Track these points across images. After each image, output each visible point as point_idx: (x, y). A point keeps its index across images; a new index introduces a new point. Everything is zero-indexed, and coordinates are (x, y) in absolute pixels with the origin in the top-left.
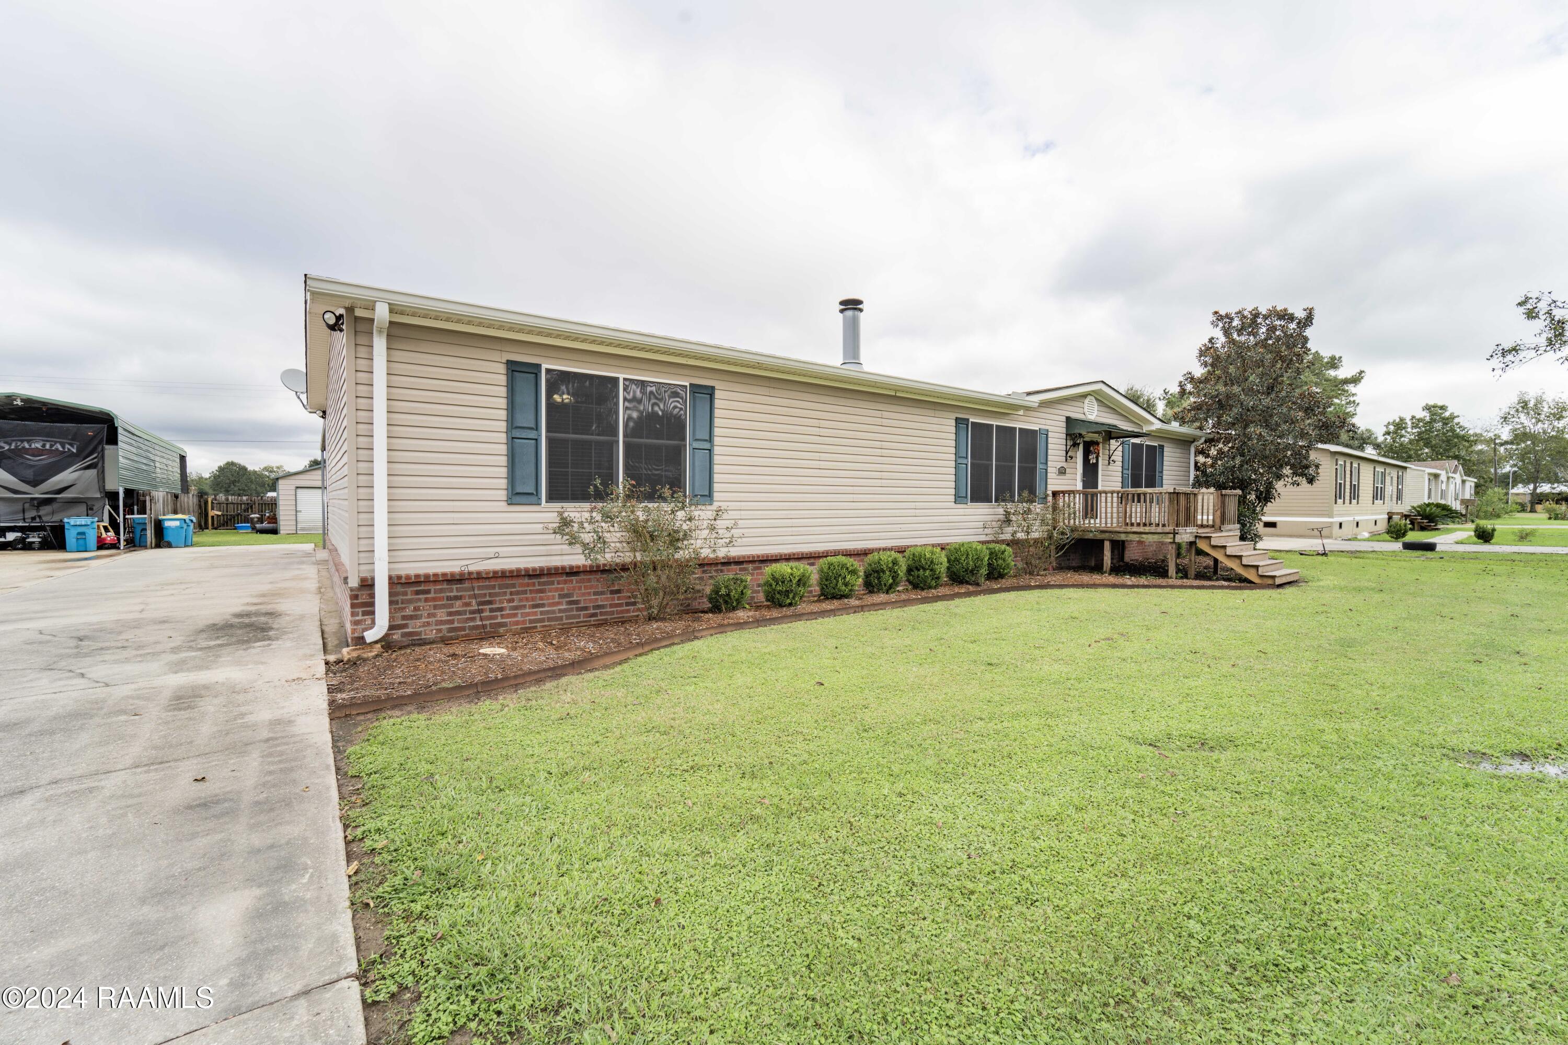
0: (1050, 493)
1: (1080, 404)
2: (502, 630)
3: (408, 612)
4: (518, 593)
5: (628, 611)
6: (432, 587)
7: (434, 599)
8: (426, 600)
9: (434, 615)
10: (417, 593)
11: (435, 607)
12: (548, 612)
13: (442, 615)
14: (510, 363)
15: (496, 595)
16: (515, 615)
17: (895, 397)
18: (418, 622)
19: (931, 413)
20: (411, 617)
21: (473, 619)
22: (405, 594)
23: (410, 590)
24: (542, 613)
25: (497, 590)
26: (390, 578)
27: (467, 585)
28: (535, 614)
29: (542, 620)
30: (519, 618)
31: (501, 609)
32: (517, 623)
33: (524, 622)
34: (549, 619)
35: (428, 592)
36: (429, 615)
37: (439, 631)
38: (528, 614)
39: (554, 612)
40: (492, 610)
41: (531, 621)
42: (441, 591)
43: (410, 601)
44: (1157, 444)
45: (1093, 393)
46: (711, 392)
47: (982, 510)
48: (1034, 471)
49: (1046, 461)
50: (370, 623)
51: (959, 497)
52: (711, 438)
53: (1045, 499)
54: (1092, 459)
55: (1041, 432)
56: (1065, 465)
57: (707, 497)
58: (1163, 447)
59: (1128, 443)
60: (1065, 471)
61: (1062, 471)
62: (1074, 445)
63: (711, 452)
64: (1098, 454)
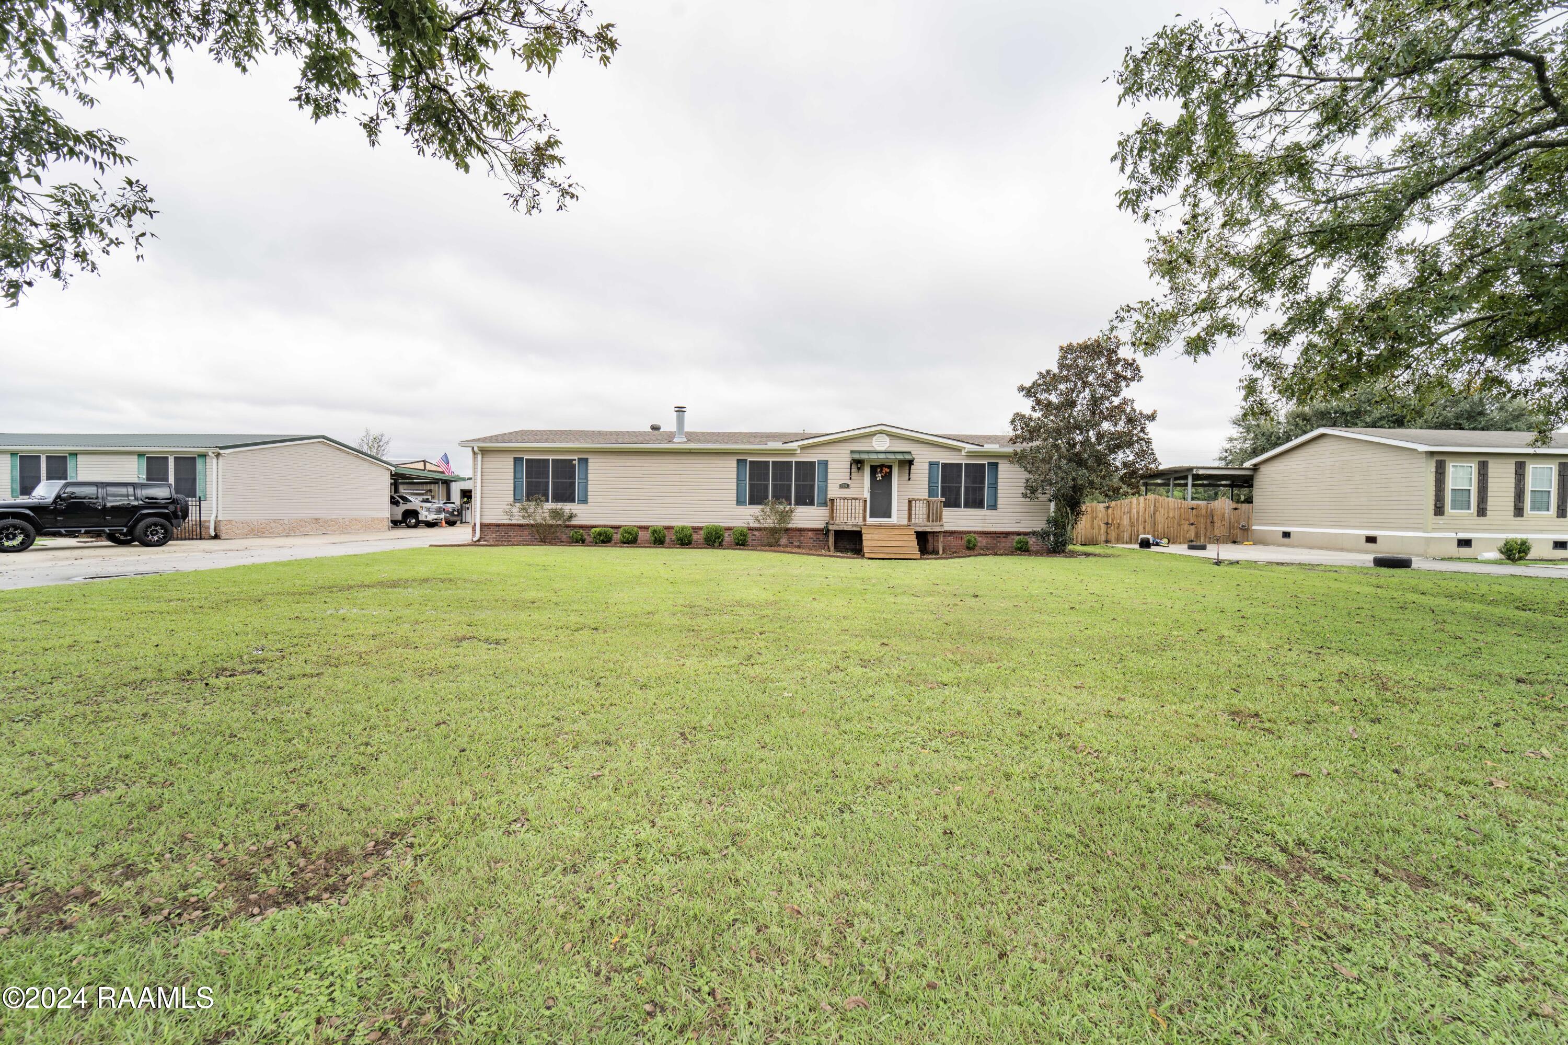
0: (828, 499)
1: (869, 441)
2: (511, 542)
3: (485, 534)
5: (557, 540)
6: (494, 527)
7: (494, 530)
8: (492, 530)
9: (494, 534)
10: (488, 528)
13: (496, 534)
14: (514, 458)
15: (509, 531)
16: (514, 538)
17: (690, 452)
18: (488, 537)
19: (718, 458)
20: (491, 533)
21: (502, 538)
23: (486, 527)
24: (523, 538)
26: (481, 523)
27: (501, 527)
29: (523, 540)
30: (516, 539)
32: (515, 541)
33: (517, 541)
34: (526, 540)
35: (492, 528)
37: (493, 540)
38: (519, 538)
40: (508, 536)
41: (520, 541)
42: (496, 528)
44: (985, 462)
45: (881, 432)
46: (586, 460)
47: (756, 509)
48: (813, 486)
49: (826, 480)
50: (474, 536)
51: (740, 502)
52: (586, 478)
53: (825, 504)
54: (879, 477)
55: (819, 462)
56: (849, 482)
57: (584, 501)
58: (997, 464)
59: (937, 463)
60: (848, 486)
61: (845, 486)
62: (859, 469)
63: (586, 483)
64: (890, 473)
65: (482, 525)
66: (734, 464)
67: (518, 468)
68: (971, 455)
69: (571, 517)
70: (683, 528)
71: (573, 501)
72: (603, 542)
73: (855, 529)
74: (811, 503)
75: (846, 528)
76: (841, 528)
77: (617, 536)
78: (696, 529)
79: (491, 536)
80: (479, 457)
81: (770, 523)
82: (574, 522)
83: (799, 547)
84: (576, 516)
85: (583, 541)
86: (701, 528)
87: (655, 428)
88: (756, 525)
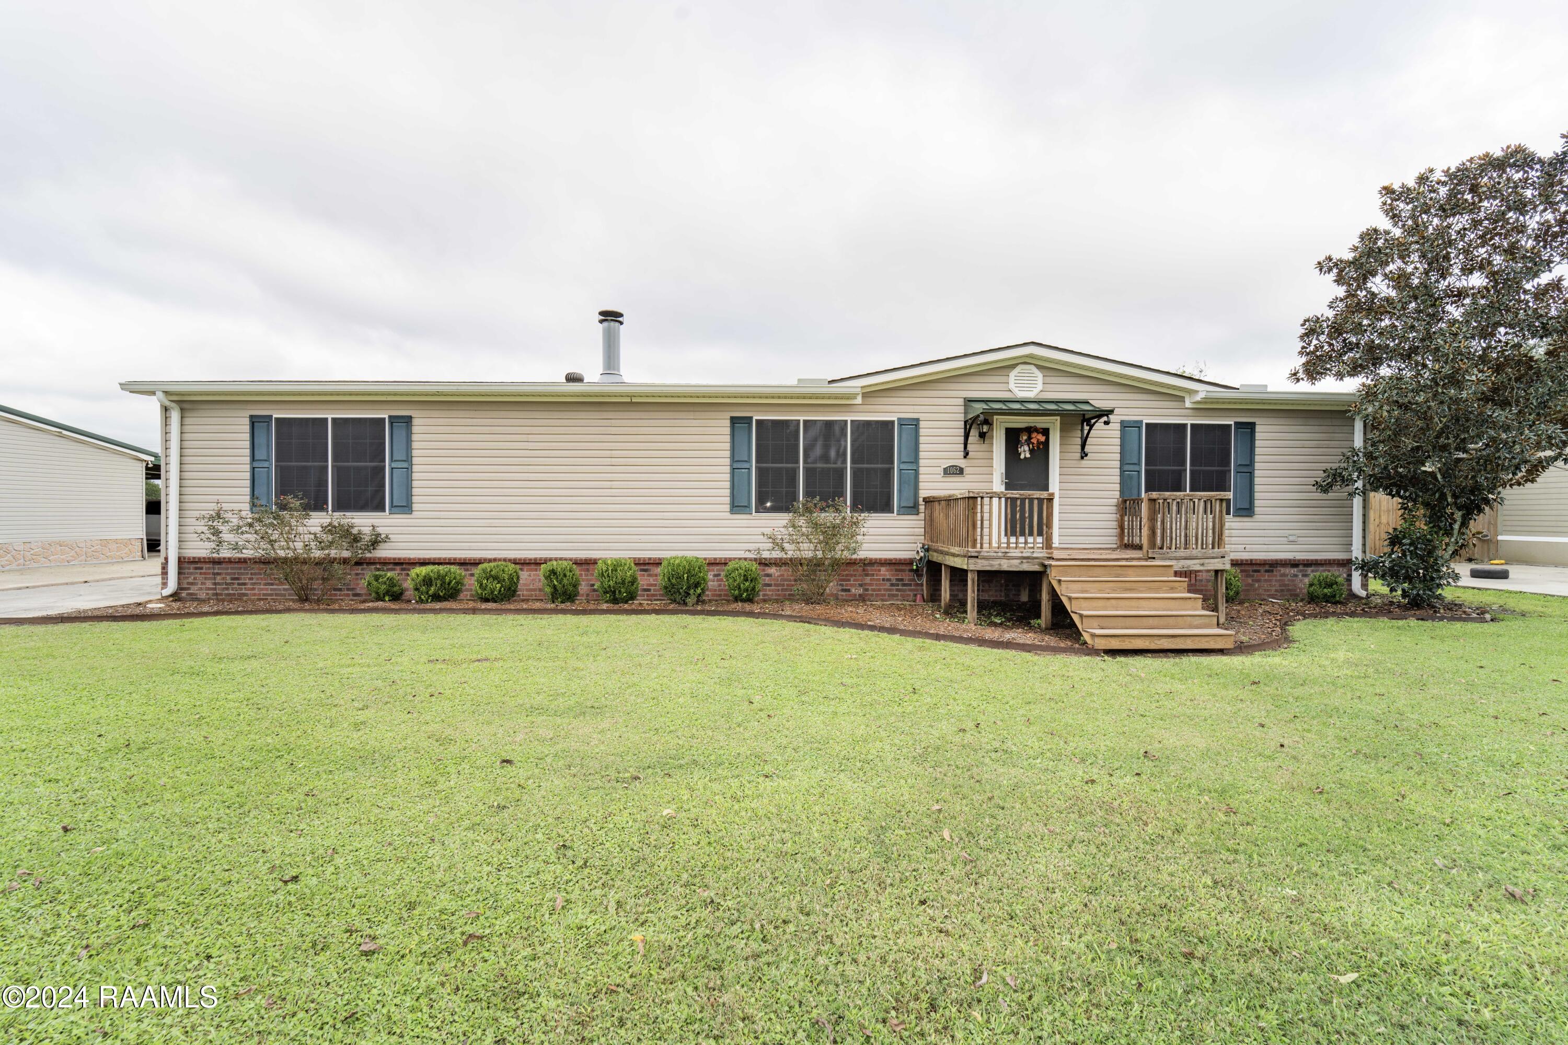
0: (921, 500)
1: (1003, 379)
2: (245, 598)
3: (191, 580)
4: (255, 574)
5: (336, 595)
6: (205, 566)
7: (205, 574)
8: (201, 574)
9: (204, 584)
10: (196, 568)
11: (206, 579)
12: (275, 589)
13: (209, 584)
14: (251, 417)
15: (242, 574)
16: (253, 589)
17: (631, 403)
18: (196, 587)
19: (691, 415)
20: (192, 584)
21: (227, 589)
22: (189, 569)
23: (192, 566)
24: (271, 590)
25: (242, 571)
26: (179, 558)
27: (224, 566)
28: (267, 589)
29: (271, 595)
30: (256, 592)
31: (245, 584)
32: (254, 595)
33: (259, 594)
34: (276, 595)
35: (201, 568)
36: (202, 584)
37: (207, 594)
38: (262, 589)
39: (280, 590)
40: (239, 584)
41: (264, 595)
42: (209, 568)
43: (191, 574)
44: (1230, 422)
45: (1026, 361)
46: (408, 420)
47: (778, 522)
48: (888, 473)
49: (916, 460)
50: (165, 585)
51: (737, 507)
52: (409, 459)
53: (913, 509)
54: (1025, 452)
55: (902, 422)
56: (962, 463)
57: (406, 507)
58: (1252, 426)
59: (1137, 425)
60: (961, 471)
61: (955, 471)
62: (982, 435)
63: (409, 470)
64: (1046, 444)
65: (181, 561)
66: (723, 428)
67: (261, 439)
68: (1204, 408)
69: (376, 542)
70: (617, 565)
71: (380, 507)
72: (436, 598)
73: (1026, 567)
74: (886, 507)
75: (1006, 566)
76: (995, 565)
77: (471, 583)
78: (645, 565)
79: (202, 587)
80: (175, 416)
81: (807, 551)
82: (383, 552)
83: (862, 599)
84: (387, 539)
85: (396, 596)
86: (657, 563)
87: (572, 378)
88: (777, 554)
